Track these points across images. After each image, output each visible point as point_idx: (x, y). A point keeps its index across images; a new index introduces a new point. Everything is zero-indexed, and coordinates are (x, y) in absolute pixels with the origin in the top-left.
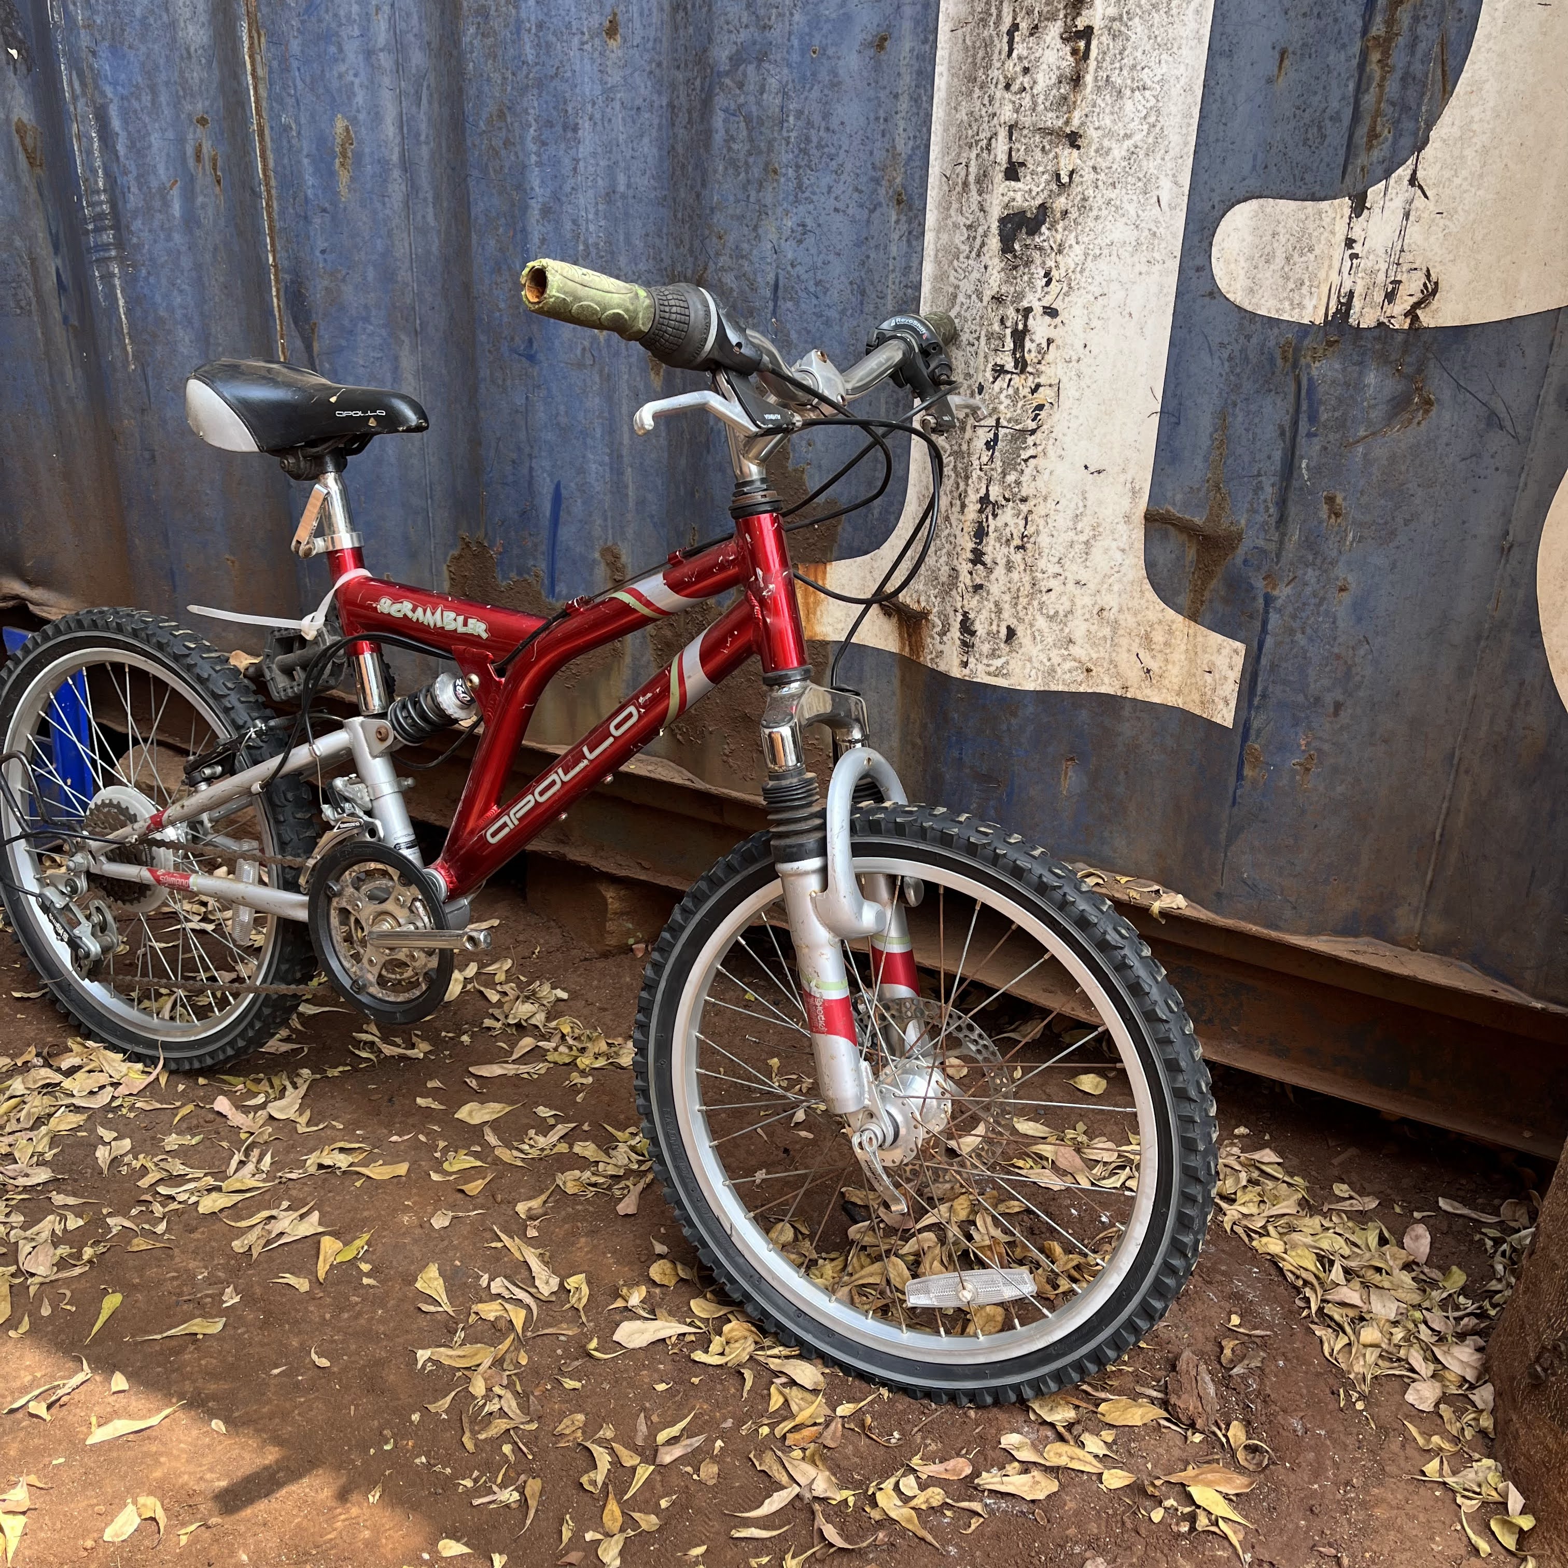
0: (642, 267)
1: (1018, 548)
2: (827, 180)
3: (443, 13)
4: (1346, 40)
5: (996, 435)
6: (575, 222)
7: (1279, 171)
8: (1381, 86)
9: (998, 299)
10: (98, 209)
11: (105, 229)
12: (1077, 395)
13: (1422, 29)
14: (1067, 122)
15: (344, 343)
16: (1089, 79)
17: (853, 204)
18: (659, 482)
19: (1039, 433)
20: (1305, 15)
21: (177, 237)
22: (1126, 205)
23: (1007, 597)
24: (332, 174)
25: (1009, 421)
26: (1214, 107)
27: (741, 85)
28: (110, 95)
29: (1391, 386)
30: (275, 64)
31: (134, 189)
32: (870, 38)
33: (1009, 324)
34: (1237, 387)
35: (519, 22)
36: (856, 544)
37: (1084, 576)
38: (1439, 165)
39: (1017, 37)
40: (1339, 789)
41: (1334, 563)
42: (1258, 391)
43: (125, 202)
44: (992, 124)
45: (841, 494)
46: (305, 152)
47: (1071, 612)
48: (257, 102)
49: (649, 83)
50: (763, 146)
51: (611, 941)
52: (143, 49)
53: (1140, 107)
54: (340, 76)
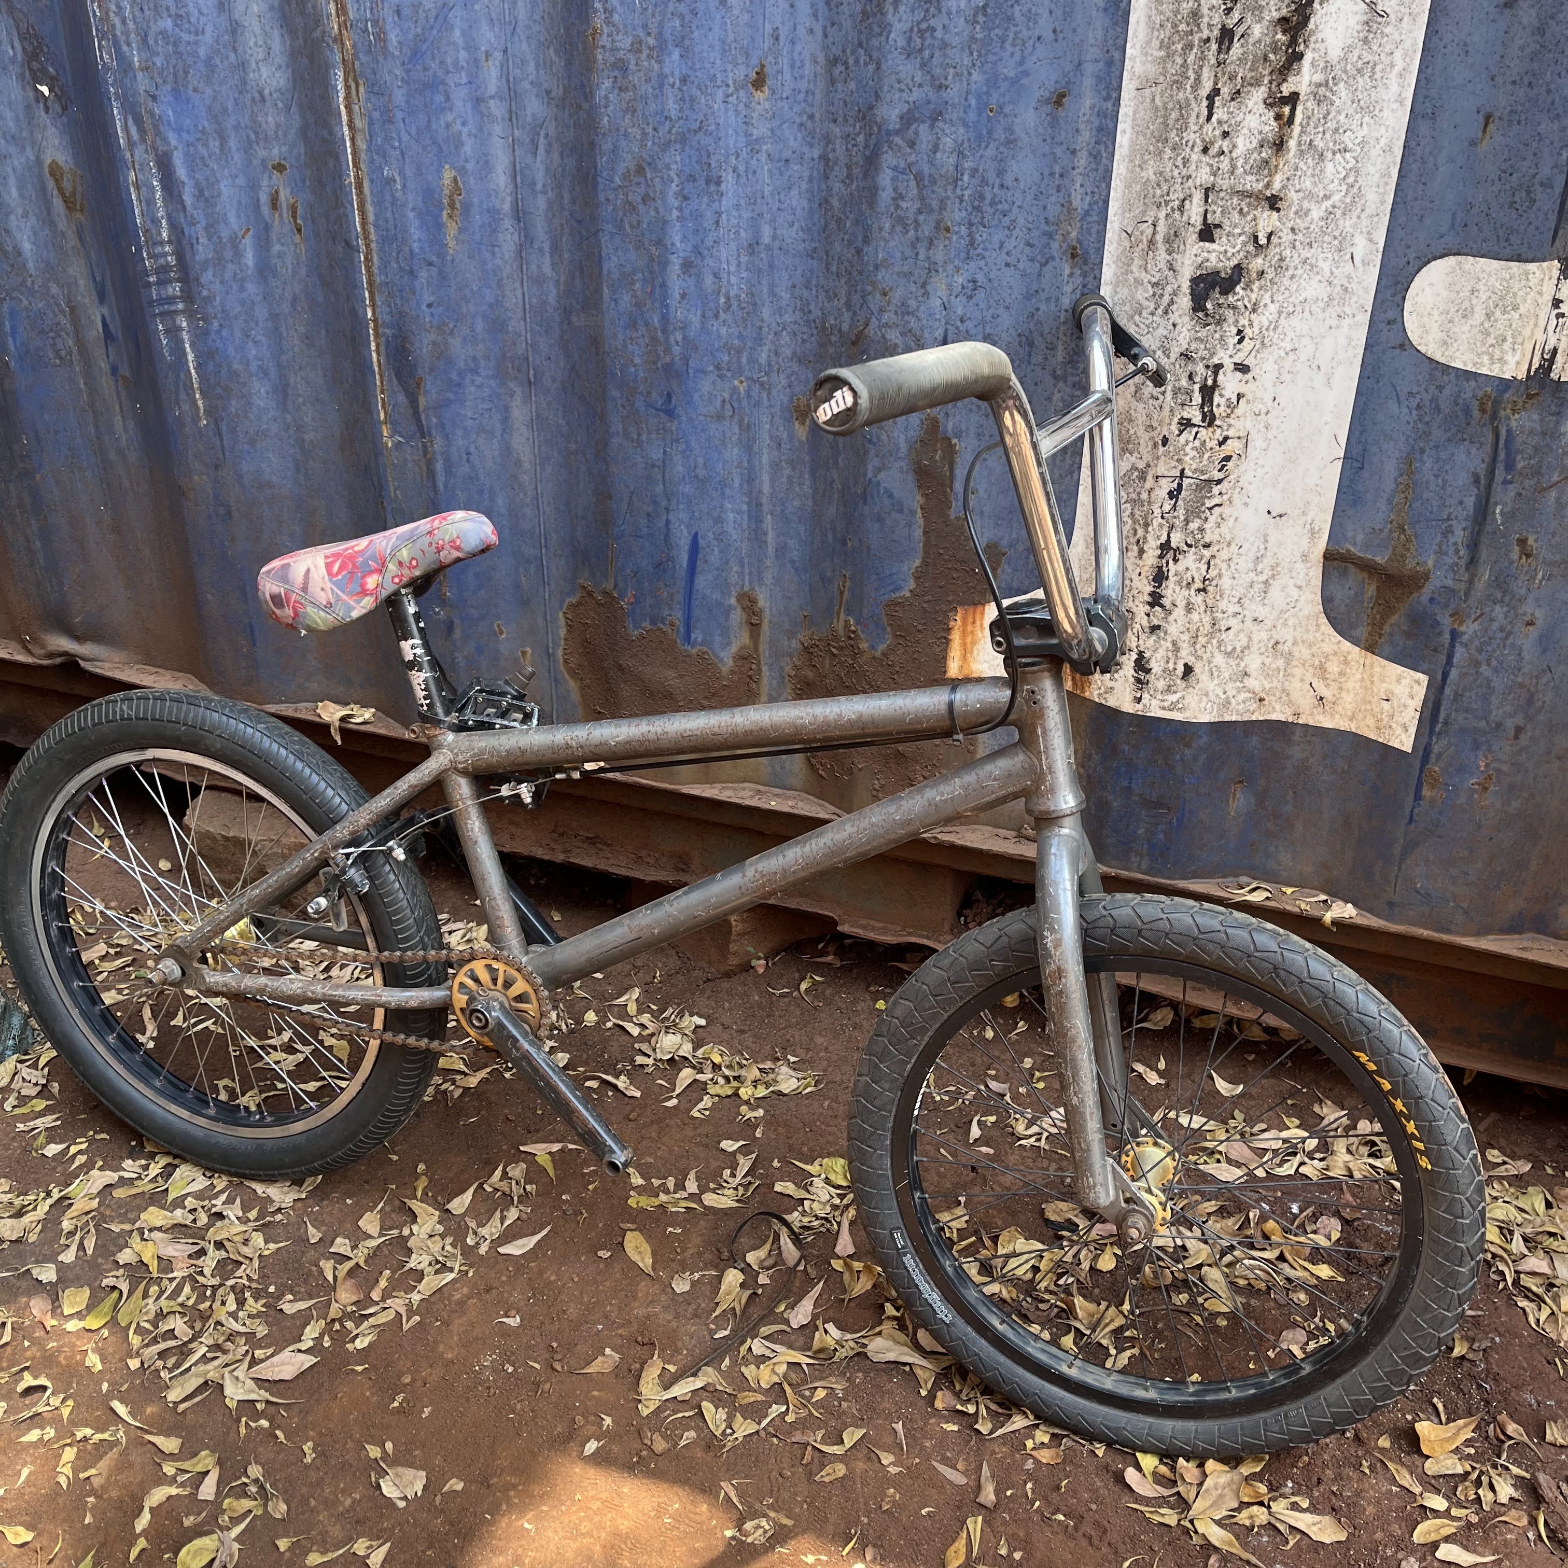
0: (788, 318)
1: (1199, 590)
2: (999, 236)
3: (569, 63)
4: (1560, 111)
5: (1180, 486)
6: (716, 275)
7: (1480, 230)
9: (1186, 356)
11: (170, 281)
12: (1264, 445)
14: (1268, 186)
15: (451, 396)
16: (1292, 143)
17: (1024, 258)
18: (802, 529)
19: (1225, 483)
20: (1514, 82)
21: (251, 287)
22: (1321, 264)
23: (1186, 637)
24: (440, 226)
25: (1196, 470)
26: (1414, 167)
27: (912, 144)
28: (174, 142)
30: (376, 115)
31: (203, 240)
32: (1047, 94)
33: (1197, 379)
34: (1427, 434)
35: (662, 76)
36: (1015, 584)
37: (1261, 612)
39: (1218, 101)
40: (1515, 804)
41: (1523, 600)
42: (1449, 440)
43: (194, 254)
44: (1186, 186)
45: (1002, 538)
46: (410, 206)
47: (1248, 647)
48: (354, 153)
49: (799, 135)
50: (935, 204)
51: (733, 961)
52: (209, 91)
53: (1340, 169)
54: (447, 126)
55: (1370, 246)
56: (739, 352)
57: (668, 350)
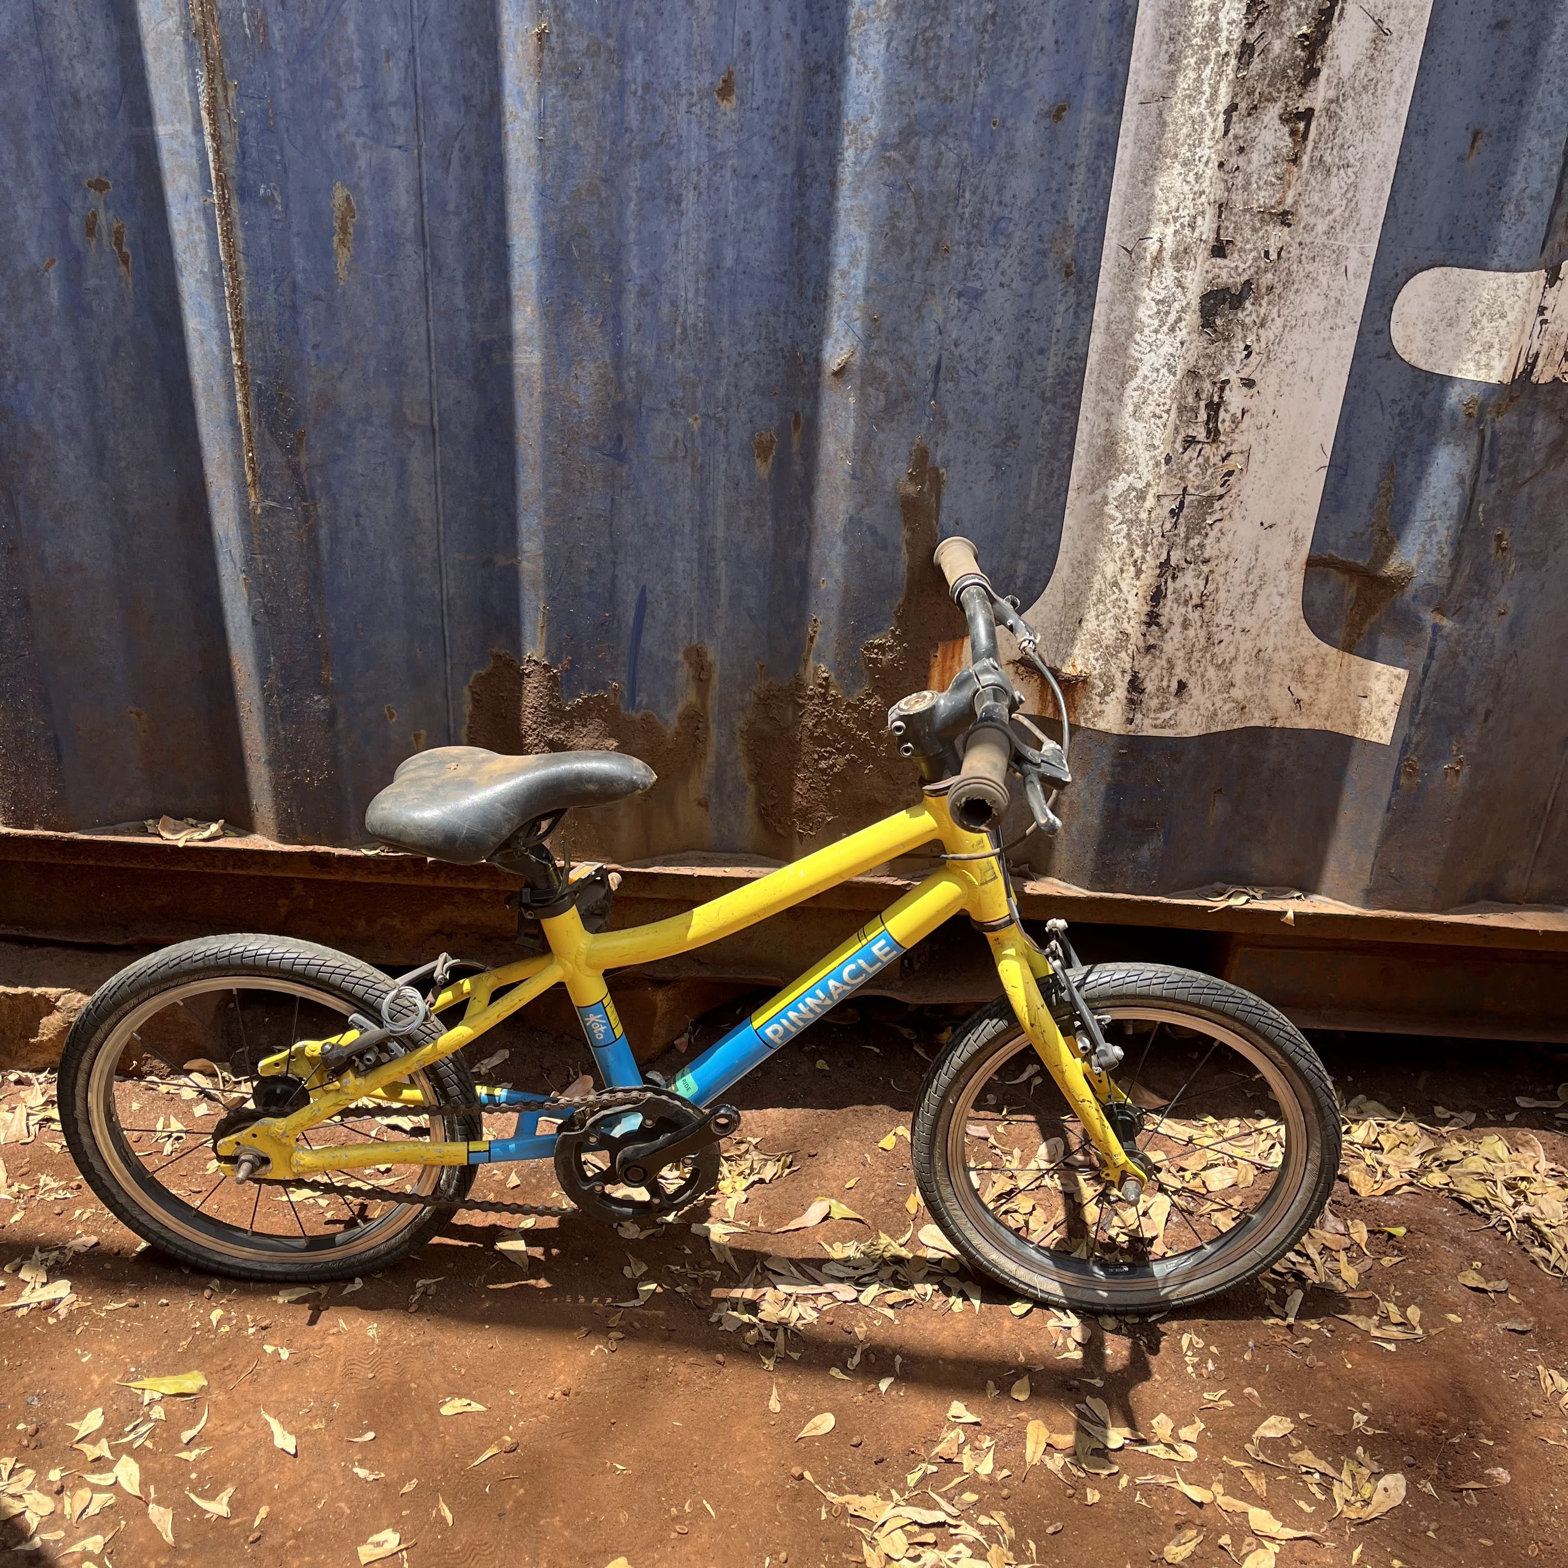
0: (751, 347)
1: (1196, 606)
4: (1551, 128)
5: (1182, 503)
6: (674, 304)
7: (1467, 242)
9: (1194, 373)
12: (1262, 458)
14: (1280, 201)
15: (339, 450)
16: (1305, 159)
17: (1017, 278)
18: (761, 574)
19: (1226, 498)
20: (1503, 100)
21: (56, 331)
22: (1321, 277)
23: (1181, 654)
24: (329, 254)
25: (1198, 487)
26: (1406, 182)
27: (912, 160)
29: (1553, 432)
30: (252, 124)
32: (1046, 108)
33: (1204, 396)
34: (1409, 439)
35: (623, 83)
37: (1249, 623)
39: (1235, 116)
40: (1480, 783)
41: (1497, 591)
42: (1432, 444)
44: (1198, 202)
46: (294, 229)
47: (1235, 658)
48: (218, 169)
49: (770, 149)
50: (934, 223)
53: (1343, 184)
54: (339, 137)
55: (1361, 258)
56: (694, 386)
57: (620, 387)
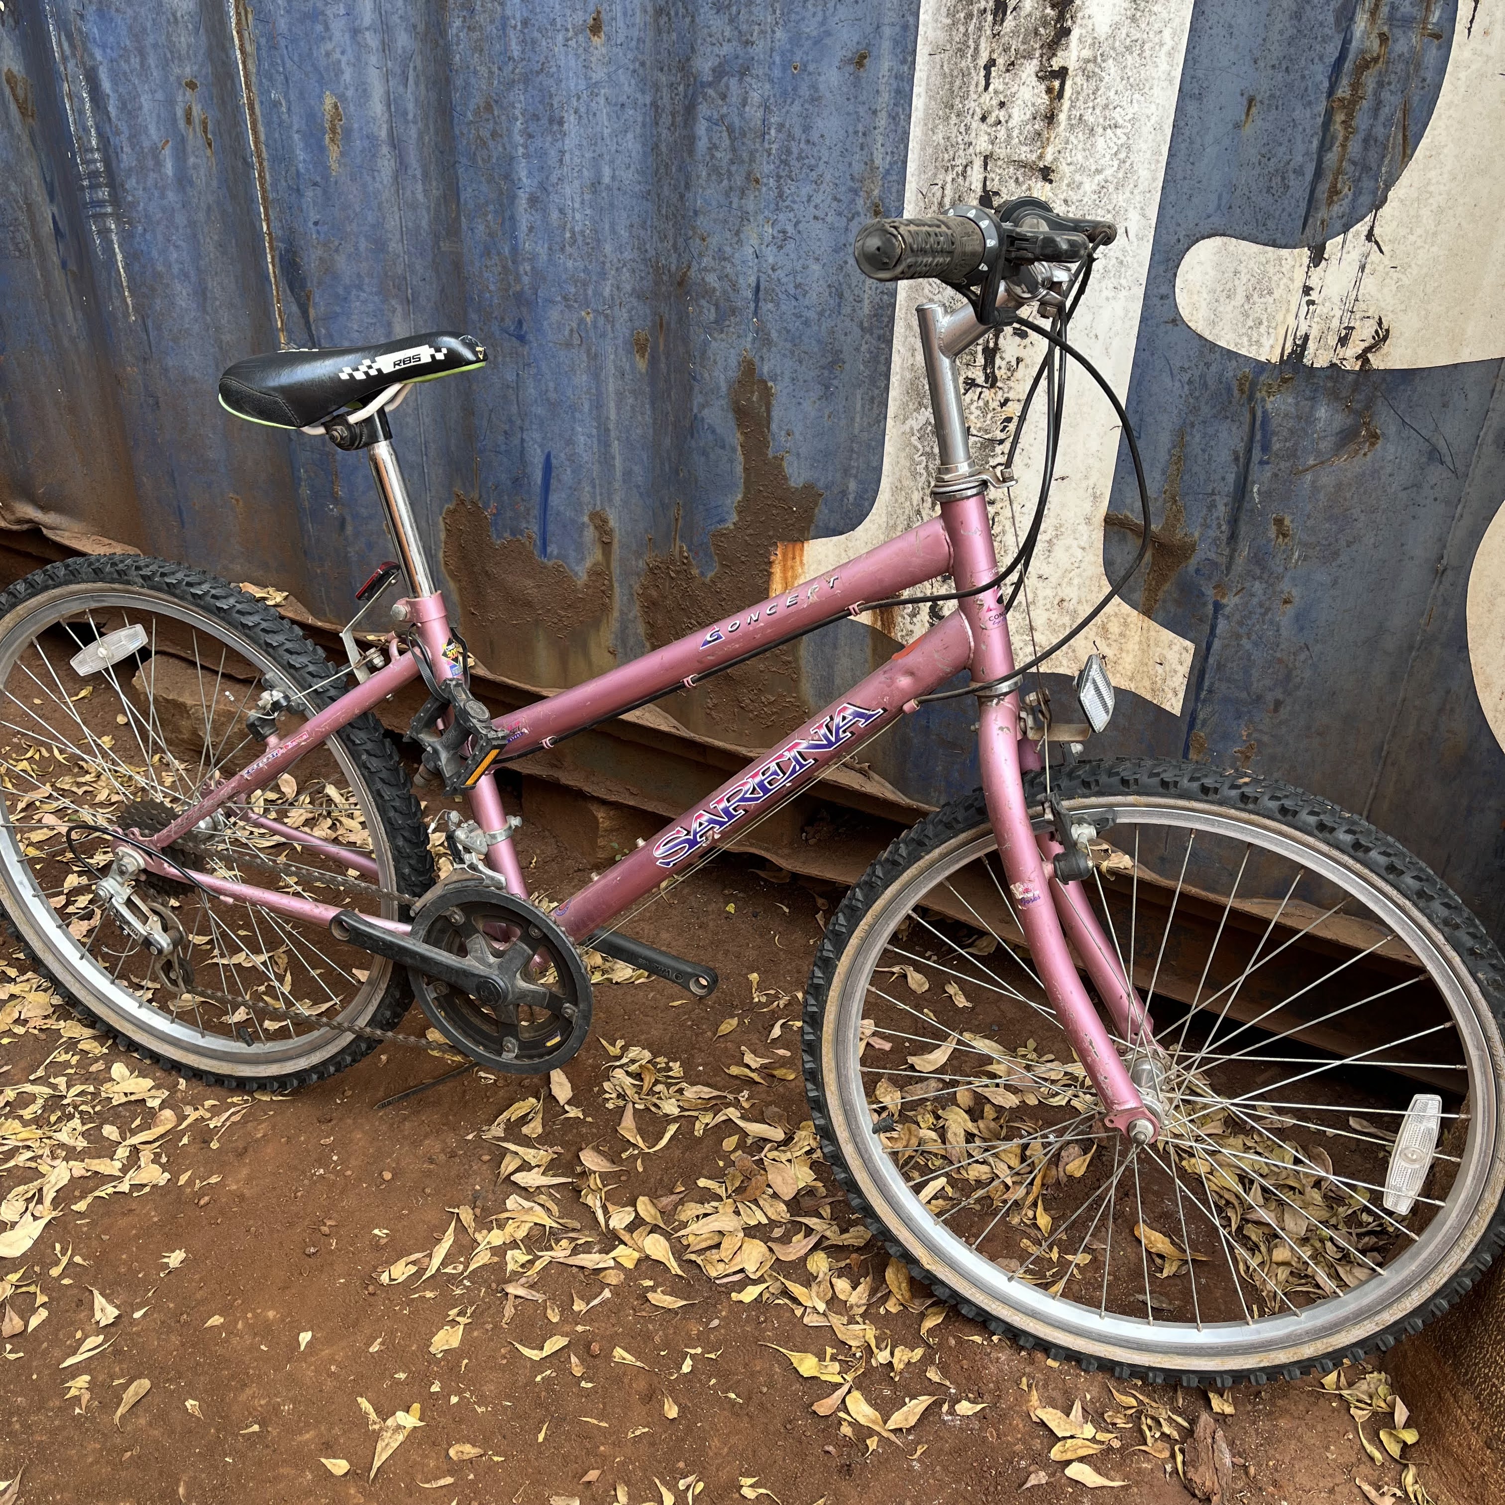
0: (627, 255)
2: (807, 189)
4: (1312, 98)
6: (561, 211)
7: (1242, 213)
8: (1344, 146)
10: (92, 167)
11: (99, 186)
13: (1385, 95)
14: (1041, 157)
15: (338, 309)
16: (1062, 117)
17: (831, 213)
18: (645, 458)
19: (1006, 443)
20: (1273, 66)
21: (171, 195)
24: (322, 149)
25: (980, 430)
26: (1183, 146)
27: (724, 97)
28: (99, 58)
29: (1341, 420)
30: (263, 41)
31: (127, 149)
32: (850, 55)
34: (1195, 410)
35: (505, 19)
36: (832, 525)
37: (1046, 570)
38: (1395, 224)
39: (994, 71)
41: (1281, 578)
42: (1215, 416)
43: (119, 161)
44: (968, 152)
45: (819, 480)
46: (295, 128)
47: (1033, 602)
48: (246, 76)
49: (633, 82)
50: (745, 156)
51: (601, 855)
52: (130, 12)
53: (1112, 145)
54: (328, 54)
55: (1143, 221)
56: (585, 284)
57: (518, 279)
